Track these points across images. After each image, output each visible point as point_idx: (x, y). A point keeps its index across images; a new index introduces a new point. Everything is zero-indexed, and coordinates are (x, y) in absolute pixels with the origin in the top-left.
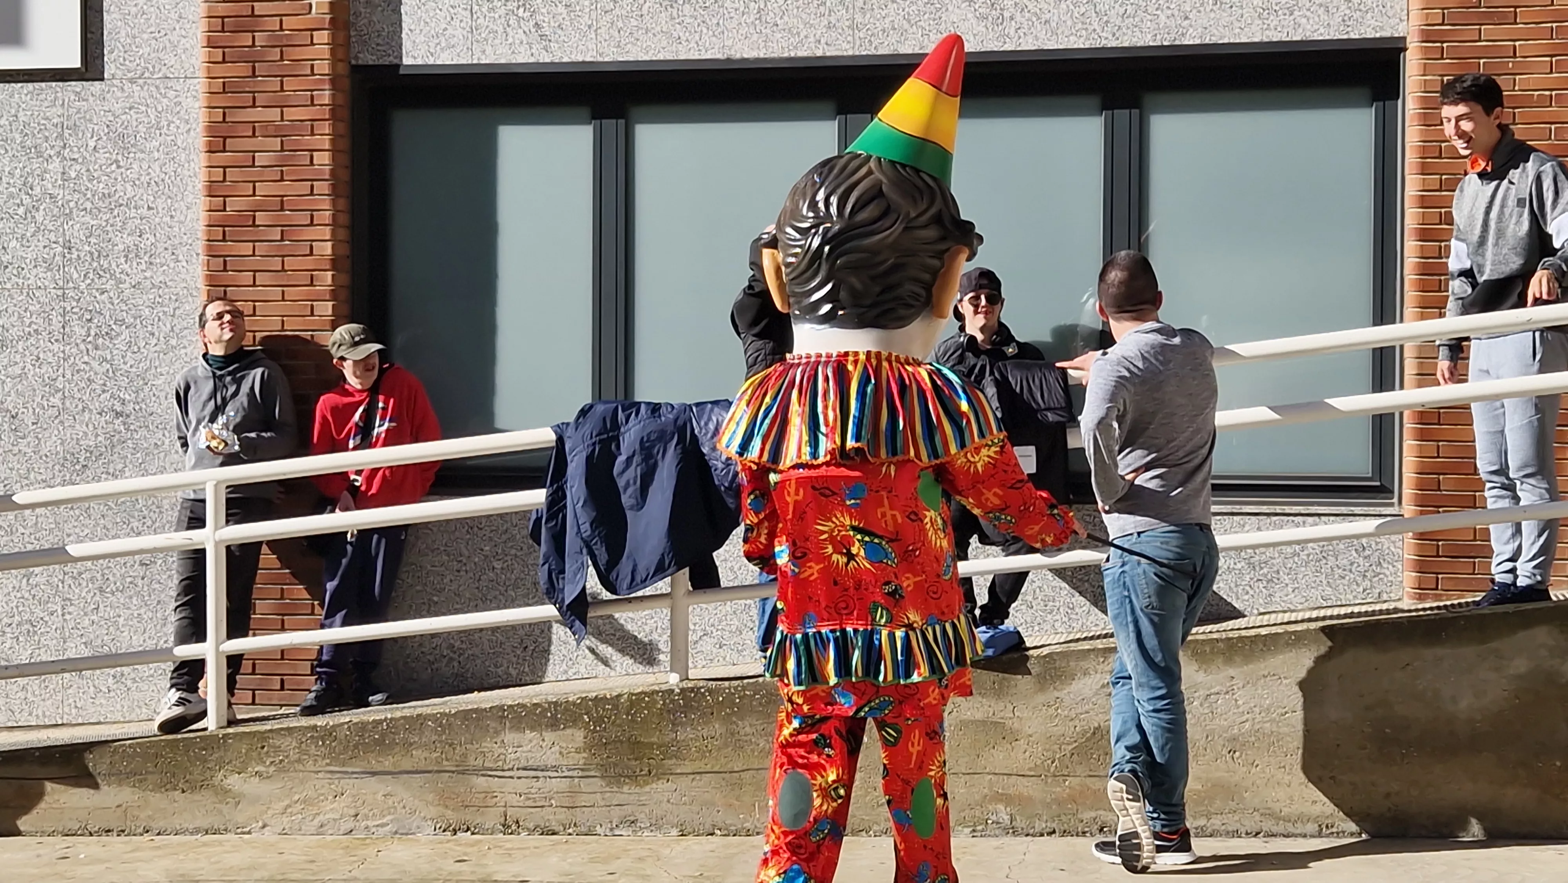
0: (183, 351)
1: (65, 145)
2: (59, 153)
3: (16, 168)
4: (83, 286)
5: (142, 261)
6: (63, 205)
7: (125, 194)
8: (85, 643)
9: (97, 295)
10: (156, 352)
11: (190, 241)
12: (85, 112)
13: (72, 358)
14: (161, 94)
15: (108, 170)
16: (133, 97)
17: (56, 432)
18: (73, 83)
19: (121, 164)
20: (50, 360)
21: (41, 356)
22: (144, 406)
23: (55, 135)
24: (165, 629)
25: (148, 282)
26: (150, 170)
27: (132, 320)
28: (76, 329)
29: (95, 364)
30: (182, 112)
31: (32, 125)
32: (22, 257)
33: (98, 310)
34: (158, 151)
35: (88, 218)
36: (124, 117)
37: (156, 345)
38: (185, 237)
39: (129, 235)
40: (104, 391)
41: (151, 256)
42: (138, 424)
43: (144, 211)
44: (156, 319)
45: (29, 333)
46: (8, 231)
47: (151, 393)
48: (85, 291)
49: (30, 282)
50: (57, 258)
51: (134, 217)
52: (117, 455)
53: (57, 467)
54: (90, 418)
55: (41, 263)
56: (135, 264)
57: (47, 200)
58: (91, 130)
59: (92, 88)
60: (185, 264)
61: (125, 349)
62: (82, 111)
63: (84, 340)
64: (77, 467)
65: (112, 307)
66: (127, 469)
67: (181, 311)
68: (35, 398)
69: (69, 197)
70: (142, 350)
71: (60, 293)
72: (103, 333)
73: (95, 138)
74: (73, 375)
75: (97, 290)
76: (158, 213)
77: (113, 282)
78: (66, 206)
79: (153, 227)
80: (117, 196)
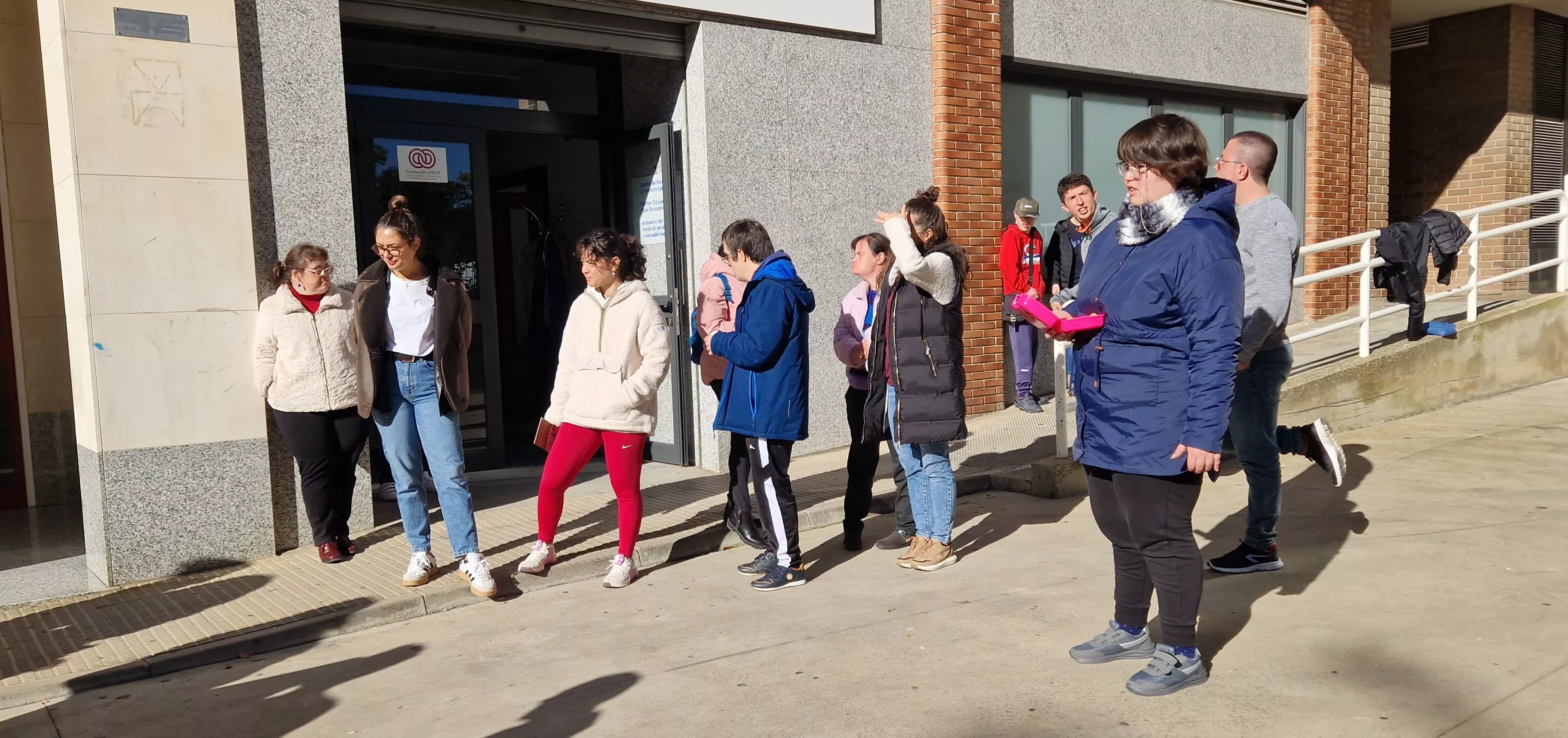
1: (864, 83)
2: (861, 88)
3: (839, 95)
4: (875, 172)
5: (903, 159)
6: (863, 121)
7: (894, 117)
9: (882, 178)
11: (925, 149)
12: (874, 63)
14: (910, 57)
15: (886, 102)
16: (897, 57)
18: (868, 44)
19: (892, 98)
21: (854, 216)
23: (859, 76)
25: (906, 172)
26: (906, 104)
27: (899, 195)
28: (872, 199)
30: (920, 70)
31: (847, 68)
32: (843, 152)
33: (882, 188)
34: (909, 92)
35: (876, 131)
36: (893, 69)
38: (923, 146)
39: (896, 142)
41: (907, 156)
43: (903, 129)
46: (835, 135)
48: (876, 176)
50: (862, 154)
51: (898, 132)
56: (899, 160)
57: (856, 118)
58: (876, 75)
59: (877, 49)
60: (923, 162)
62: (872, 62)
71: (863, 176)
72: (885, 202)
73: (879, 81)
75: (882, 175)
76: (910, 130)
77: (889, 171)
78: (865, 121)
79: (908, 138)
80: (890, 118)
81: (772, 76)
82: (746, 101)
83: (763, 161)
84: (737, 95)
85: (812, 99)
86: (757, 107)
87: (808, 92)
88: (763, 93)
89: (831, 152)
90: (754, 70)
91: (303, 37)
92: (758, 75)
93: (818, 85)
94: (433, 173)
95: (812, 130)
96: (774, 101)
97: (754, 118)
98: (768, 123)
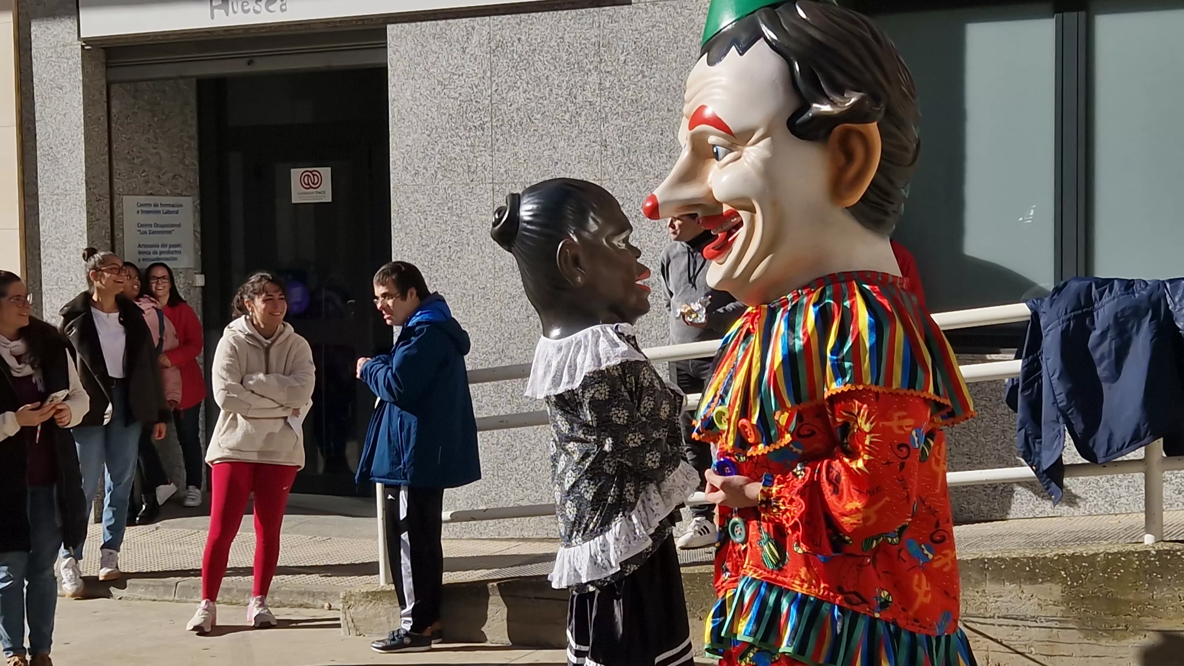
1: (601, 60)
2: (596, 67)
3: (563, 81)
4: (617, 177)
5: (663, 155)
6: (600, 111)
7: (649, 99)
9: (628, 184)
12: (617, 32)
14: (678, 13)
15: (636, 80)
16: (655, 17)
18: (607, 8)
19: (646, 74)
23: (593, 52)
26: (669, 78)
30: (695, 27)
31: (575, 45)
32: (568, 154)
33: (629, 197)
34: (676, 62)
35: (620, 121)
36: (648, 34)
39: (652, 133)
41: (671, 150)
43: (664, 113)
46: (558, 133)
48: (618, 181)
50: (596, 155)
51: (657, 119)
55: (584, 160)
57: (588, 107)
58: (621, 47)
59: (622, 11)
61: (650, 229)
62: (614, 31)
65: (639, 195)
66: (653, 329)
69: (604, 104)
72: (633, 216)
73: (625, 53)
75: (628, 180)
76: (676, 114)
77: (641, 174)
78: (602, 110)
79: (672, 126)
80: (643, 101)
81: (471, 72)
83: (458, 175)
84: (428, 101)
85: (524, 92)
86: (452, 112)
87: (519, 84)
88: (460, 94)
89: (551, 155)
90: (449, 70)
91: (60, 109)
92: (454, 74)
93: (533, 74)
94: (320, 193)
95: (524, 131)
96: (474, 101)
97: (447, 126)
98: (465, 129)
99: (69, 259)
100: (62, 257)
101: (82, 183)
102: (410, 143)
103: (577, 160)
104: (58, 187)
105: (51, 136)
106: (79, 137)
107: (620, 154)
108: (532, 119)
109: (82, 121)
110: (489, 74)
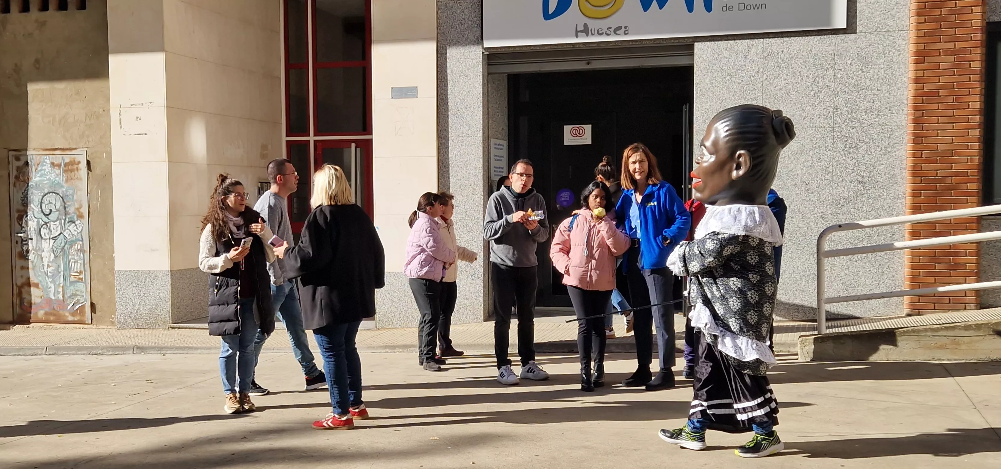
0: (894, 154)
1: (836, 63)
2: (832, 67)
3: (810, 74)
4: (843, 126)
5: (874, 114)
6: (834, 90)
7: (866, 84)
8: (842, 283)
9: (850, 129)
10: (880, 154)
11: (899, 104)
12: (846, 48)
13: (837, 158)
14: (886, 38)
15: (857, 74)
16: (871, 40)
17: (829, 191)
18: (841, 35)
19: (864, 70)
20: (826, 159)
21: (821, 157)
22: (873, 179)
23: (831, 59)
24: (883, 277)
25: (877, 123)
26: (879, 73)
27: (868, 140)
28: (840, 145)
29: (849, 161)
30: (896, 46)
31: (819, 55)
32: (812, 114)
33: (851, 136)
34: (883, 64)
35: (846, 96)
36: (866, 50)
37: (880, 151)
38: (896, 102)
39: (867, 102)
40: (853, 172)
41: (879, 111)
42: (870, 186)
43: (875, 92)
44: (881, 139)
45: (815, 147)
46: (806, 102)
47: (877, 173)
48: (844, 128)
49: (816, 125)
50: (830, 113)
51: (870, 94)
52: (859, 200)
53: (828, 206)
54: (846, 185)
55: (822, 116)
56: (870, 115)
57: (826, 88)
58: (849, 56)
59: (850, 37)
60: (896, 114)
61: (864, 153)
62: (845, 47)
63: (843, 150)
64: (839, 206)
65: (858, 135)
67: (894, 136)
68: (818, 176)
69: (837, 86)
70: (873, 154)
71: (831, 129)
72: (853, 146)
73: (851, 59)
74: (837, 165)
75: (851, 127)
76: (882, 92)
77: (859, 124)
78: (835, 90)
79: (880, 98)
80: (862, 85)
81: (750, 69)
82: (728, 88)
84: (721, 85)
85: (785, 80)
86: (736, 90)
87: (781, 75)
88: (742, 81)
89: (801, 114)
90: (735, 67)
91: (465, 88)
92: (738, 70)
93: (791, 70)
94: (583, 139)
95: (784, 101)
96: (751, 85)
97: (733, 98)
98: (745, 100)
99: (469, 173)
100: (464, 172)
101: (480, 130)
102: (708, 107)
103: (818, 116)
104: (463, 133)
105: (458, 104)
106: (479, 104)
107: (846, 113)
108: (789, 94)
109: (481, 95)
110: (762, 70)
